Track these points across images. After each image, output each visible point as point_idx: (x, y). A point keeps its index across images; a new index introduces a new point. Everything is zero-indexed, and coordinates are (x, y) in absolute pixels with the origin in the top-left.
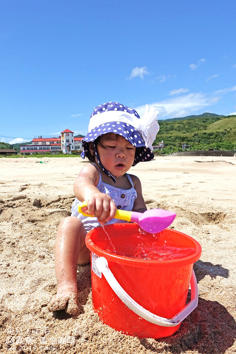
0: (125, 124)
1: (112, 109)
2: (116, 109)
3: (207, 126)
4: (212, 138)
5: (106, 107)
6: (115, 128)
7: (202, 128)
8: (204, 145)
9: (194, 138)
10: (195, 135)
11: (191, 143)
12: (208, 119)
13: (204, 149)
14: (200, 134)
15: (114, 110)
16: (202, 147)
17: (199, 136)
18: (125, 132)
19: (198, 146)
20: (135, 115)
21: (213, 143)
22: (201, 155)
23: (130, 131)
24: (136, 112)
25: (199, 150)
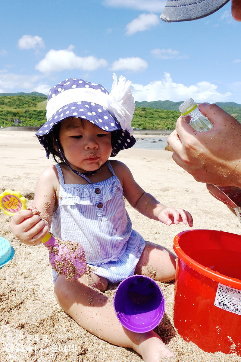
0: (89, 104)
1: (70, 87)
2: (74, 86)
3: (37, 104)
4: (42, 115)
5: (62, 86)
6: (74, 111)
7: (32, 105)
8: (35, 121)
9: (25, 114)
10: (26, 112)
11: (23, 119)
12: (37, 98)
13: (36, 125)
14: (31, 111)
15: (72, 88)
16: (34, 123)
17: (30, 113)
18: (89, 114)
19: (30, 122)
20: (102, 90)
21: (43, 120)
22: (33, 130)
23: (97, 112)
24: (102, 86)
25: (32, 126)
